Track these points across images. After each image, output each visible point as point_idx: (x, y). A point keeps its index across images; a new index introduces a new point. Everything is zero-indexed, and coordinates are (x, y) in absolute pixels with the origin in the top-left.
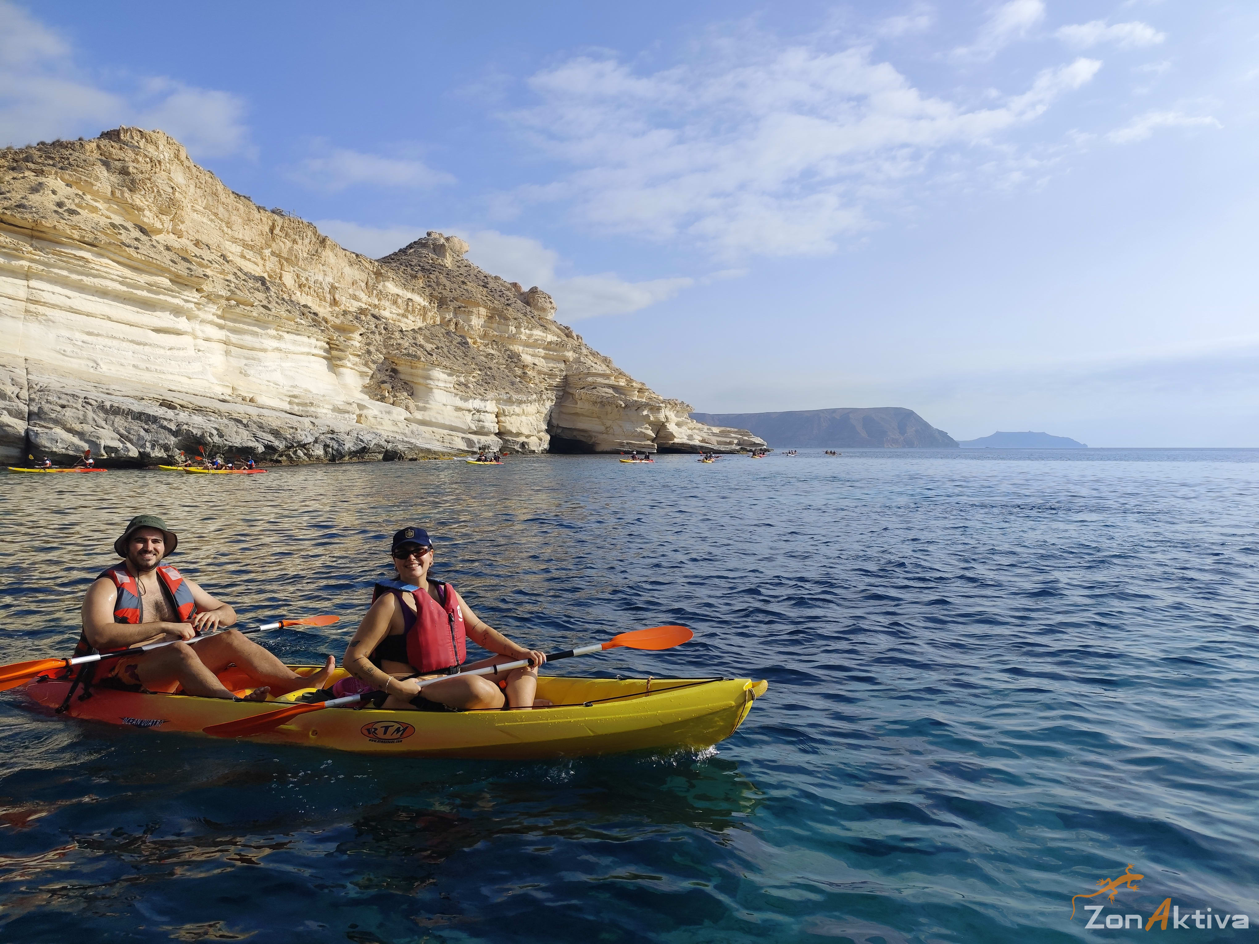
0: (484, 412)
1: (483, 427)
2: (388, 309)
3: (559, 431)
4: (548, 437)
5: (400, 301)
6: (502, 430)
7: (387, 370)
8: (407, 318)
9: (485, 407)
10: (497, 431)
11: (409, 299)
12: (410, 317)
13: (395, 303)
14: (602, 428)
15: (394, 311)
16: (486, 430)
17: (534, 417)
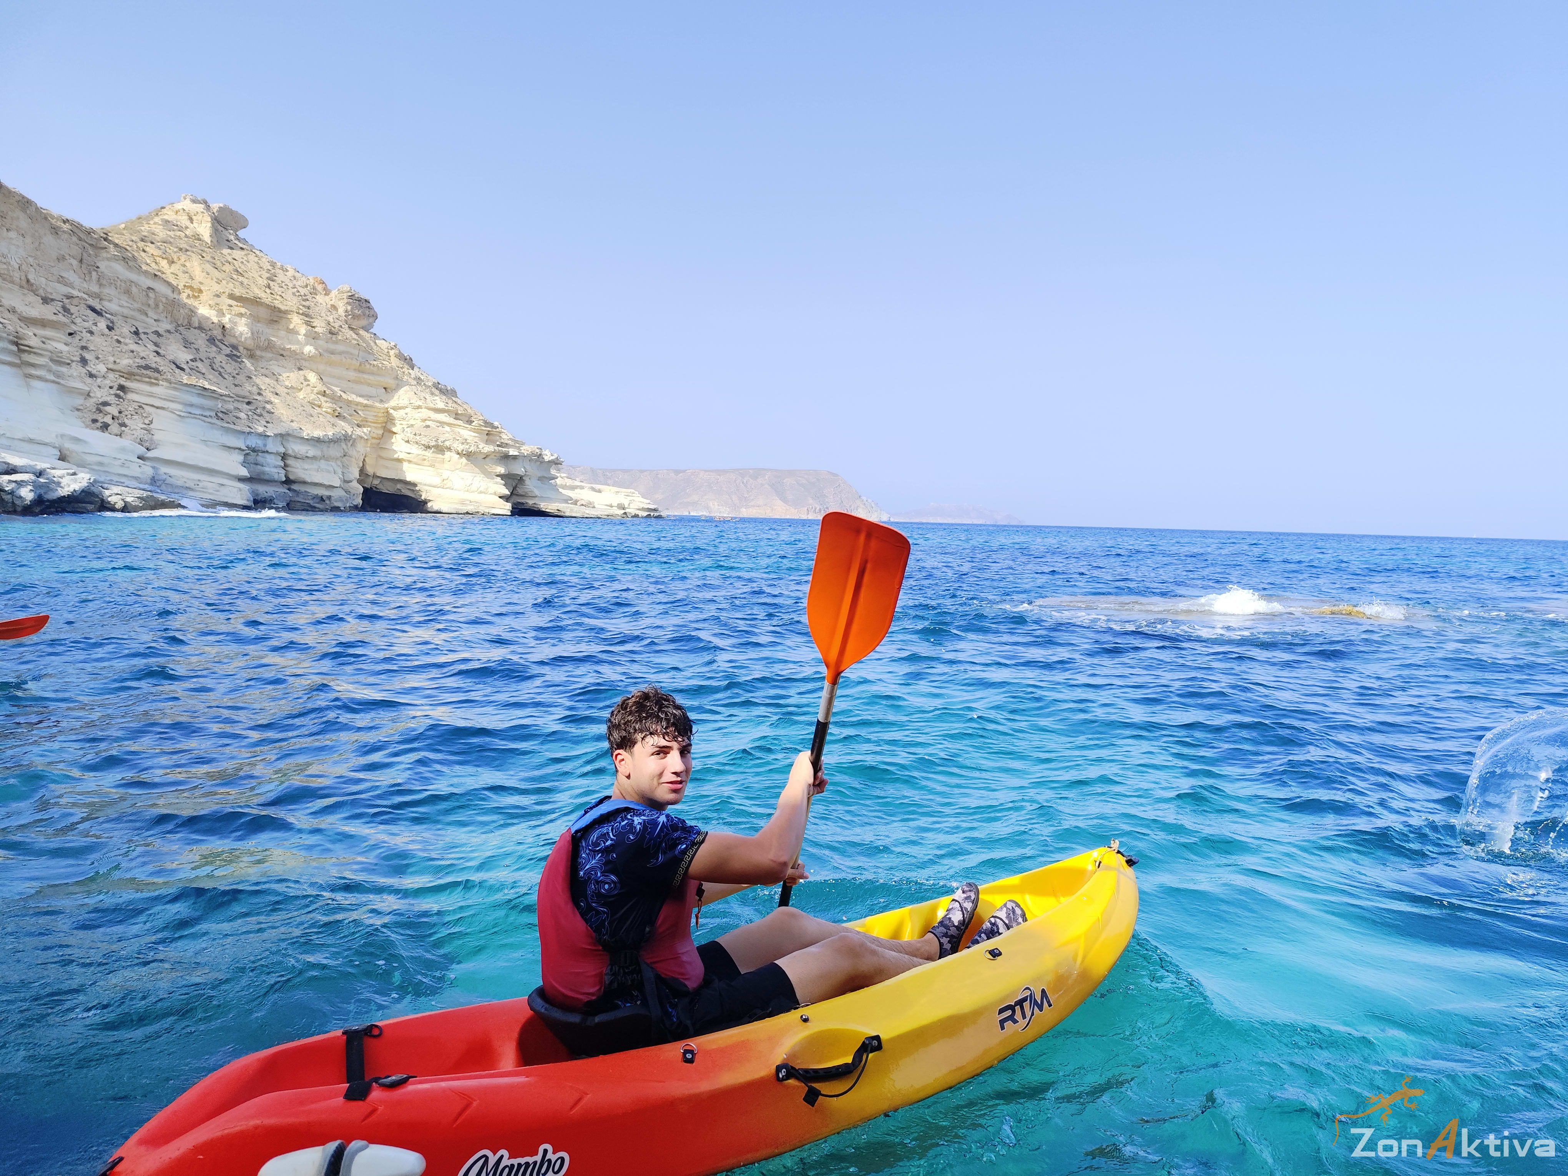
0: (264, 452)
1: (264, 473)
2: (115, 300)
3: (376, 482)
4: (362, 490)
5: (134, 290)
6: (292, 477)
7: (111, 388)
8: (146, 315)
9: (265, 445)
10: (284, 479)
11: (149, 288)
12: (150, 313)
13: (128, 292)
14: (437, 481)
15: (125, 304)
16: (266, 477)
17: (339, 463)
